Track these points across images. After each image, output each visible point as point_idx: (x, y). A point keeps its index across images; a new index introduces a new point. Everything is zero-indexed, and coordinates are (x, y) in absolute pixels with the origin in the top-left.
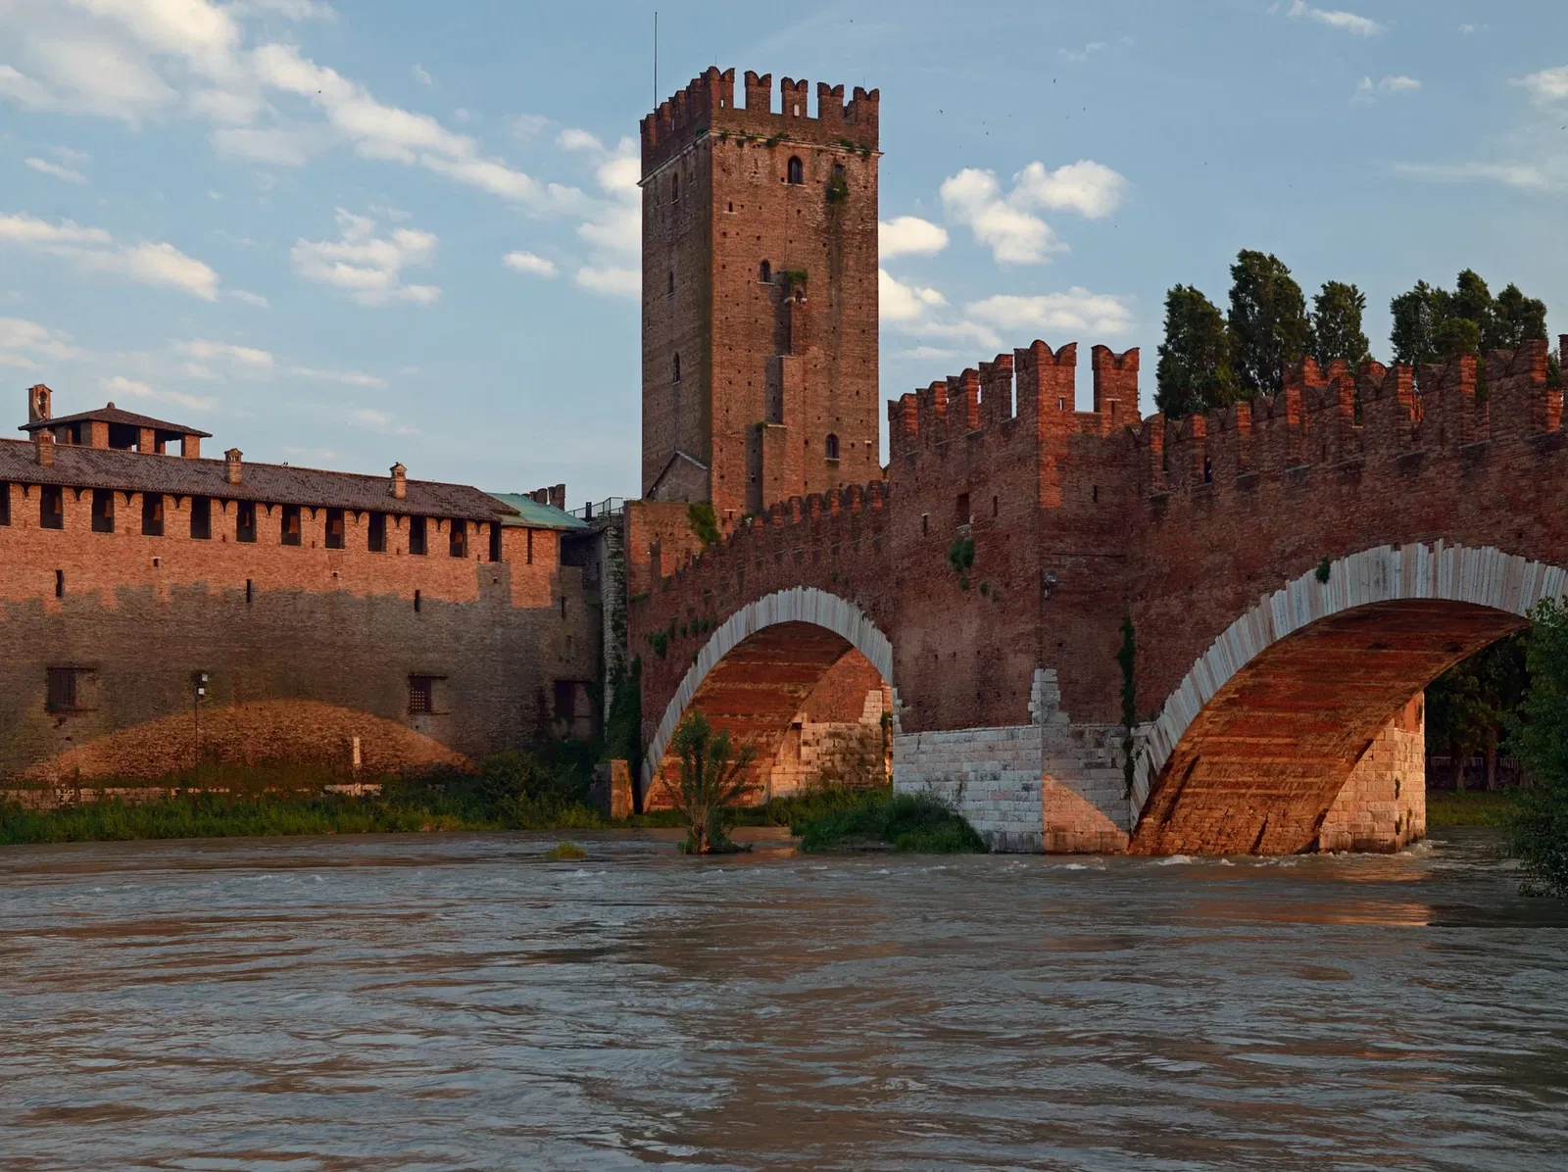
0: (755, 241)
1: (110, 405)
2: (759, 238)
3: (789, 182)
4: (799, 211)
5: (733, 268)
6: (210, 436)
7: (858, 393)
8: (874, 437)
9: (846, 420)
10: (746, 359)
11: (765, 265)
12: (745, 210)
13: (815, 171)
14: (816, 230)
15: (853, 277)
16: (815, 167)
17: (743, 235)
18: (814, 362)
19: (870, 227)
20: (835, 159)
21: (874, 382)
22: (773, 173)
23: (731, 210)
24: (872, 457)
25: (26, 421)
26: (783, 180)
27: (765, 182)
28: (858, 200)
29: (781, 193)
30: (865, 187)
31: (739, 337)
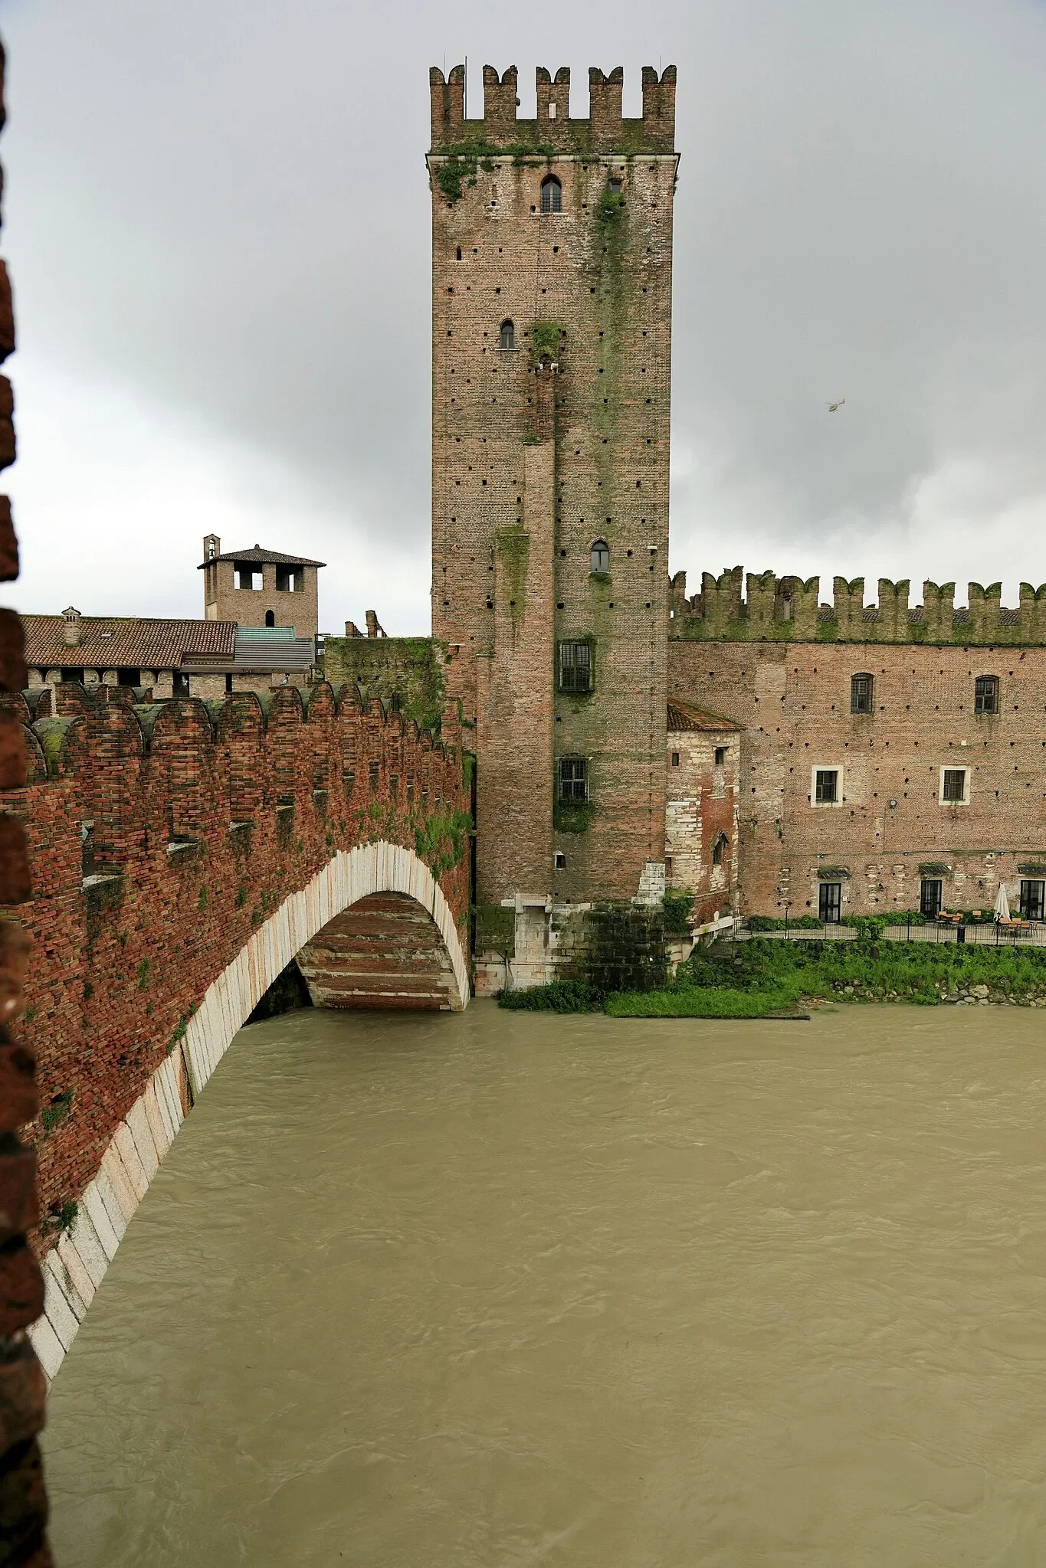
0: (493, 295)
1: (257, 546)
2: (498, 290)
3: (543, 211)
4: (556, 249)
5: (463, 334)
6: (326, 565)
7: (638, 483)
8: (660, 541)
9: (620, 520)
10: (478, 451)
11: (508, 323)
12: (479, 256)
13: (580, 189)
14: (580, 272)
15: (634, 330)
16: (580, 186)
17: (476, 289)
18: (576, 447)
19: (659, 259)
20: (610, 173)
21: (663, 468)
22: (518, 199)
23: (459, 258)
24: (657, 566)
25: (202, 562)
26: (533, 208)
27: (509, 214)
28: (643, 224)
29: (530, 227)
30: (654, 206)
31: (470, 424)
